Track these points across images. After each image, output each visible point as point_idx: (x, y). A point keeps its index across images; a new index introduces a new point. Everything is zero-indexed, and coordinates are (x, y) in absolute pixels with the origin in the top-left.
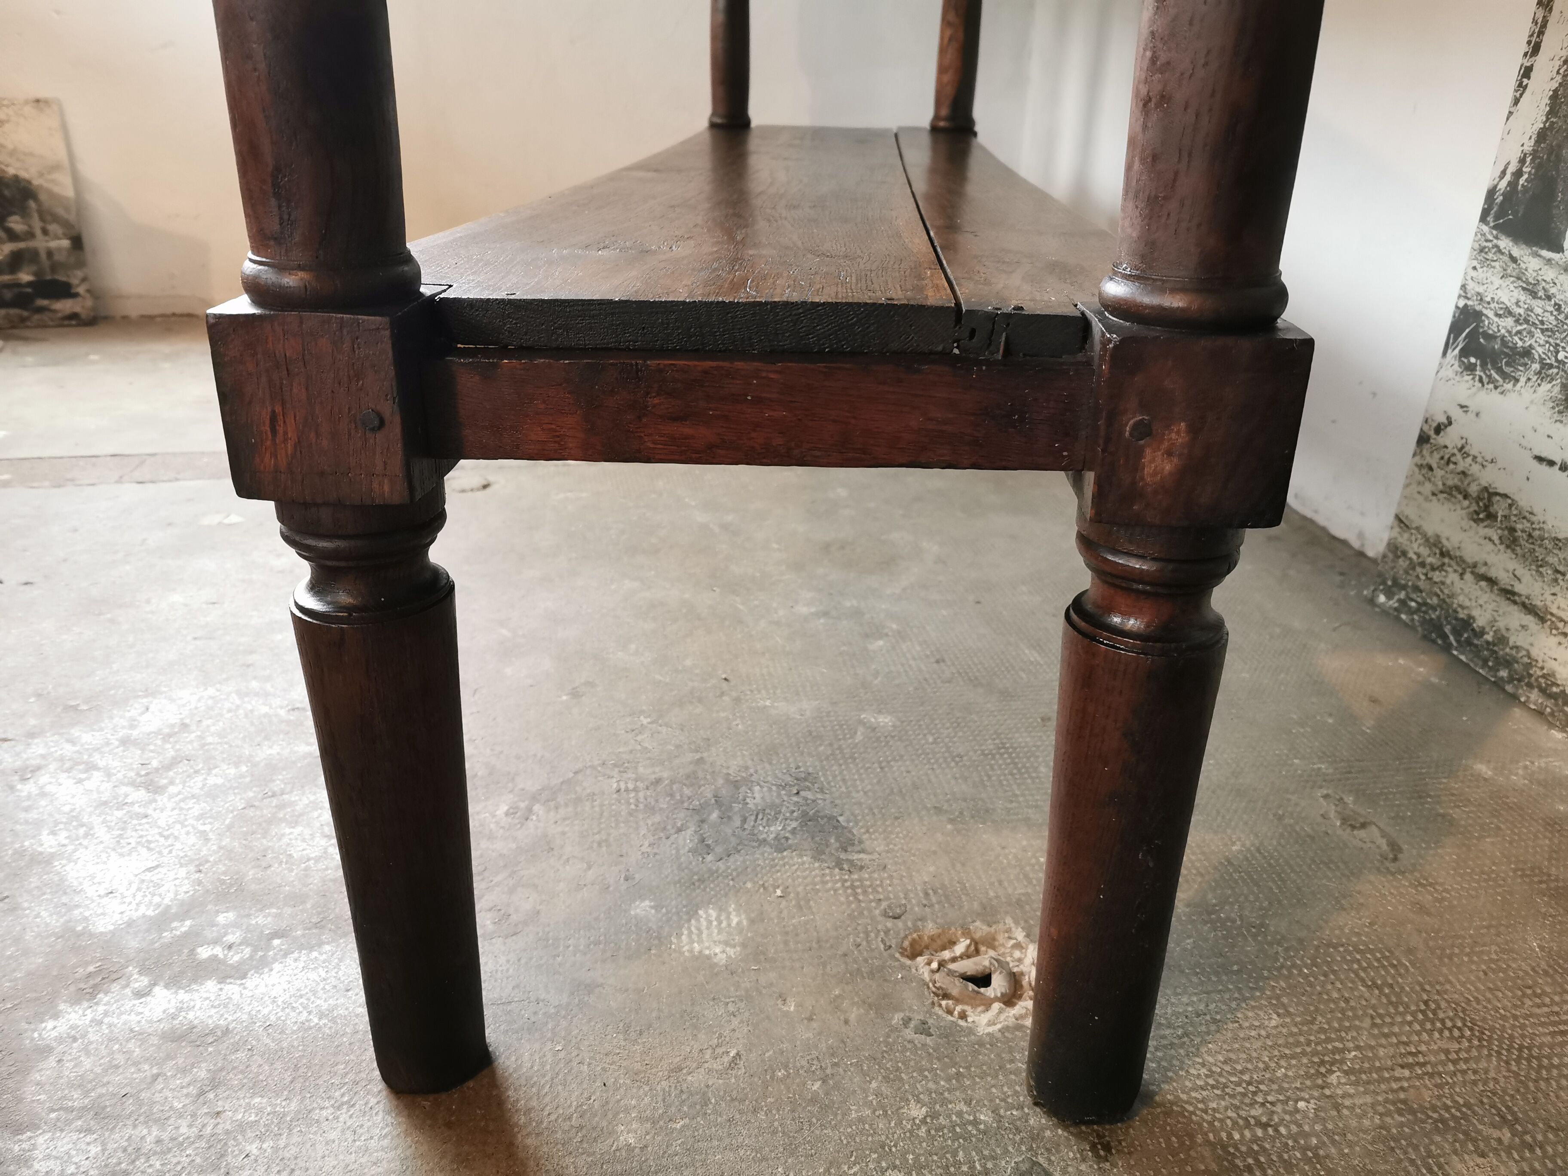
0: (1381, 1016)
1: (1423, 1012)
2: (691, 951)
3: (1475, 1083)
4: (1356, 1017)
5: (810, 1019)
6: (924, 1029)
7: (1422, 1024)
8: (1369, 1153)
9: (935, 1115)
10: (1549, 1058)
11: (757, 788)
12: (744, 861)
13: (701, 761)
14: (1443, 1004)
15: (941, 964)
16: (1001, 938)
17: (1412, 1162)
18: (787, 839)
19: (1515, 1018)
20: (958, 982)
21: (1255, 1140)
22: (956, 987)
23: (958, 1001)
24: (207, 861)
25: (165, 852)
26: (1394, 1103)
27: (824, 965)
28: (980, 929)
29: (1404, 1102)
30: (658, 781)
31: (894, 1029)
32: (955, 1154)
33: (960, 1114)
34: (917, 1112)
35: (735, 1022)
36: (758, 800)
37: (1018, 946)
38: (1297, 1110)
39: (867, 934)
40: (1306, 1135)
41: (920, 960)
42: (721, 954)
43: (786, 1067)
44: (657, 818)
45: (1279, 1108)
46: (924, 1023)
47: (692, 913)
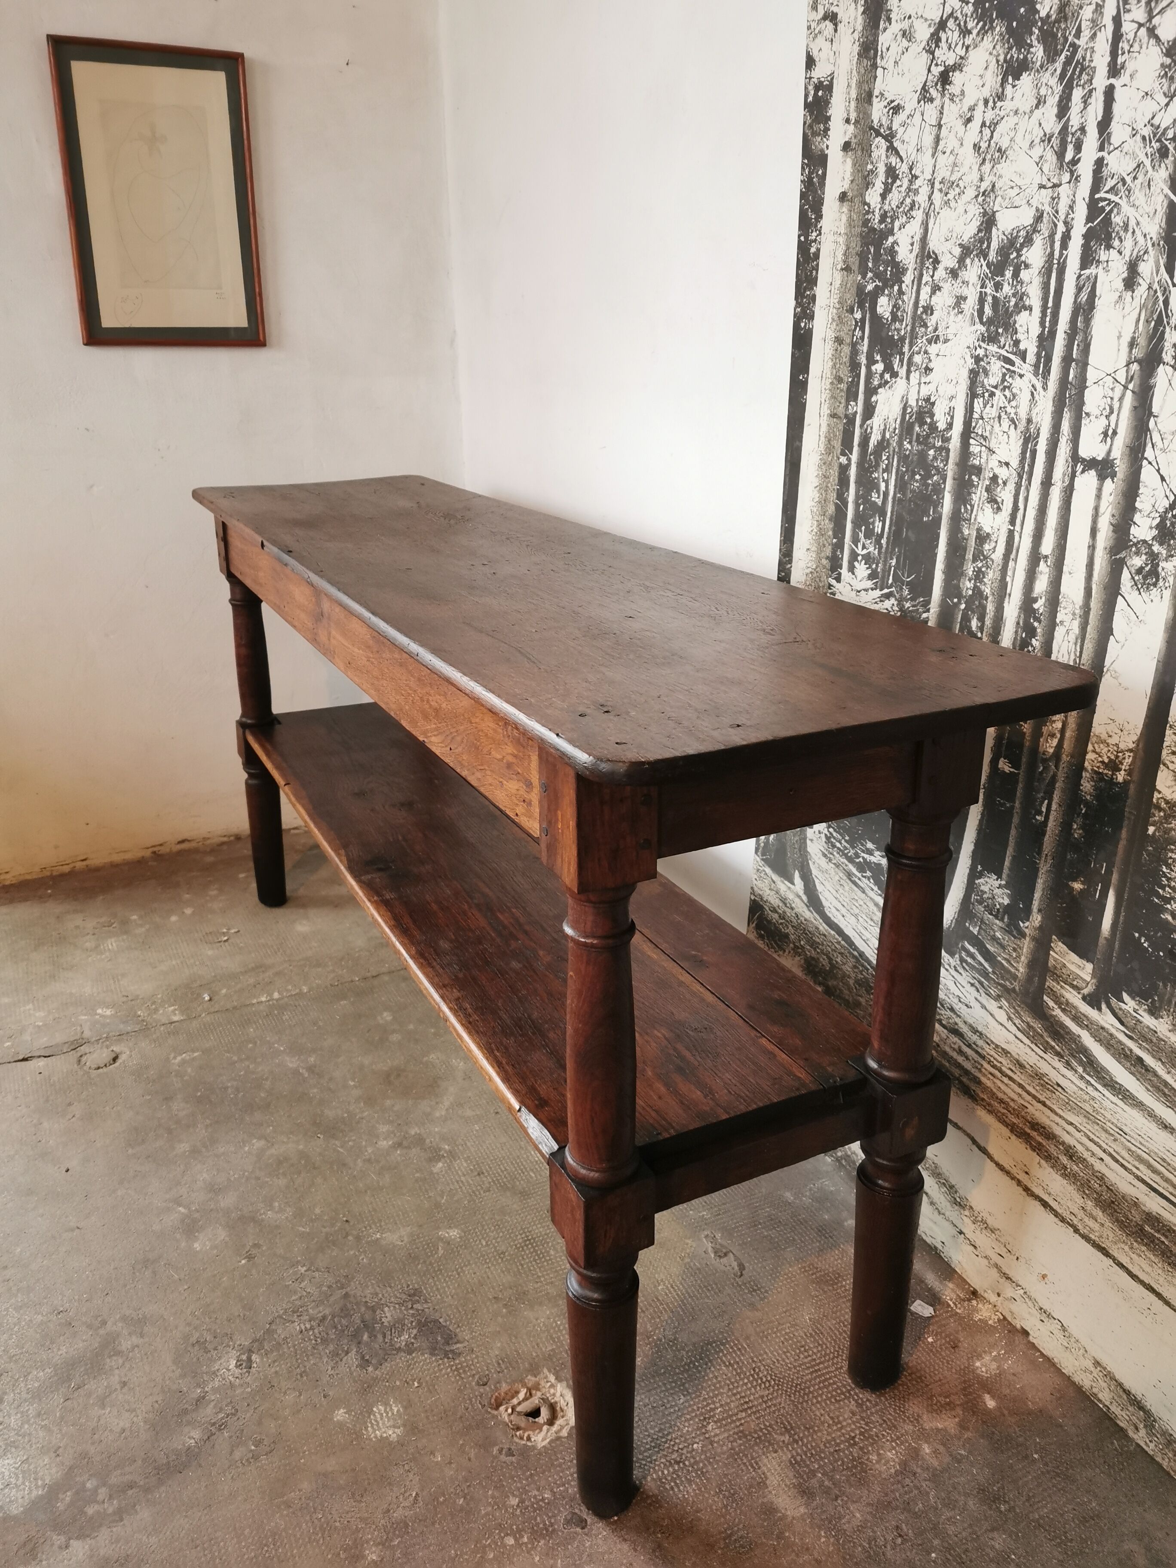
0: (732, 1383)
1: (752, 1375)
2: (376, 1437)
3: (774, 1412)
4: (721, 1387)
5: (450, 1463)
6: (510, 1453)
7: (751, 1383)
8: (726, 1465)
9: (522, 1501)
10: (809, 1388)
11: (386, 1309)
12: (391, 1367)
13: (346, 1296)
14: (762, 1368)
15: (513, 1409)
16: (542, 1383)
17: (745, 1464)
18: (413, 1343)
19: (795, 1367)
20: (523, 1418)
21: (675, 1472)
22: (522, 1422)
23: (525, 1430)
24: (60, 1447)
25: (28, 1447)
26: (737, 1434)
27: (451, 1427)
28: (531, 1380)
29: (741, 1432)
30: (324, 1318)
31: (495, 1457)
32: (536, 1519)
33: (535, 1497)
34: (514, 1501)
35: (411, 1475)
36: (390, 1318)
37: (552, 1386)
38: (693, 1450)
39: (470, 1400)
40: (696, 1463)
41: (502, 1408)
42: (393, 1434)
43: (444, 1495)
44: (331, 1347)
45: (685, 1451)
46: (510, 1449)
47: (370, 1412)
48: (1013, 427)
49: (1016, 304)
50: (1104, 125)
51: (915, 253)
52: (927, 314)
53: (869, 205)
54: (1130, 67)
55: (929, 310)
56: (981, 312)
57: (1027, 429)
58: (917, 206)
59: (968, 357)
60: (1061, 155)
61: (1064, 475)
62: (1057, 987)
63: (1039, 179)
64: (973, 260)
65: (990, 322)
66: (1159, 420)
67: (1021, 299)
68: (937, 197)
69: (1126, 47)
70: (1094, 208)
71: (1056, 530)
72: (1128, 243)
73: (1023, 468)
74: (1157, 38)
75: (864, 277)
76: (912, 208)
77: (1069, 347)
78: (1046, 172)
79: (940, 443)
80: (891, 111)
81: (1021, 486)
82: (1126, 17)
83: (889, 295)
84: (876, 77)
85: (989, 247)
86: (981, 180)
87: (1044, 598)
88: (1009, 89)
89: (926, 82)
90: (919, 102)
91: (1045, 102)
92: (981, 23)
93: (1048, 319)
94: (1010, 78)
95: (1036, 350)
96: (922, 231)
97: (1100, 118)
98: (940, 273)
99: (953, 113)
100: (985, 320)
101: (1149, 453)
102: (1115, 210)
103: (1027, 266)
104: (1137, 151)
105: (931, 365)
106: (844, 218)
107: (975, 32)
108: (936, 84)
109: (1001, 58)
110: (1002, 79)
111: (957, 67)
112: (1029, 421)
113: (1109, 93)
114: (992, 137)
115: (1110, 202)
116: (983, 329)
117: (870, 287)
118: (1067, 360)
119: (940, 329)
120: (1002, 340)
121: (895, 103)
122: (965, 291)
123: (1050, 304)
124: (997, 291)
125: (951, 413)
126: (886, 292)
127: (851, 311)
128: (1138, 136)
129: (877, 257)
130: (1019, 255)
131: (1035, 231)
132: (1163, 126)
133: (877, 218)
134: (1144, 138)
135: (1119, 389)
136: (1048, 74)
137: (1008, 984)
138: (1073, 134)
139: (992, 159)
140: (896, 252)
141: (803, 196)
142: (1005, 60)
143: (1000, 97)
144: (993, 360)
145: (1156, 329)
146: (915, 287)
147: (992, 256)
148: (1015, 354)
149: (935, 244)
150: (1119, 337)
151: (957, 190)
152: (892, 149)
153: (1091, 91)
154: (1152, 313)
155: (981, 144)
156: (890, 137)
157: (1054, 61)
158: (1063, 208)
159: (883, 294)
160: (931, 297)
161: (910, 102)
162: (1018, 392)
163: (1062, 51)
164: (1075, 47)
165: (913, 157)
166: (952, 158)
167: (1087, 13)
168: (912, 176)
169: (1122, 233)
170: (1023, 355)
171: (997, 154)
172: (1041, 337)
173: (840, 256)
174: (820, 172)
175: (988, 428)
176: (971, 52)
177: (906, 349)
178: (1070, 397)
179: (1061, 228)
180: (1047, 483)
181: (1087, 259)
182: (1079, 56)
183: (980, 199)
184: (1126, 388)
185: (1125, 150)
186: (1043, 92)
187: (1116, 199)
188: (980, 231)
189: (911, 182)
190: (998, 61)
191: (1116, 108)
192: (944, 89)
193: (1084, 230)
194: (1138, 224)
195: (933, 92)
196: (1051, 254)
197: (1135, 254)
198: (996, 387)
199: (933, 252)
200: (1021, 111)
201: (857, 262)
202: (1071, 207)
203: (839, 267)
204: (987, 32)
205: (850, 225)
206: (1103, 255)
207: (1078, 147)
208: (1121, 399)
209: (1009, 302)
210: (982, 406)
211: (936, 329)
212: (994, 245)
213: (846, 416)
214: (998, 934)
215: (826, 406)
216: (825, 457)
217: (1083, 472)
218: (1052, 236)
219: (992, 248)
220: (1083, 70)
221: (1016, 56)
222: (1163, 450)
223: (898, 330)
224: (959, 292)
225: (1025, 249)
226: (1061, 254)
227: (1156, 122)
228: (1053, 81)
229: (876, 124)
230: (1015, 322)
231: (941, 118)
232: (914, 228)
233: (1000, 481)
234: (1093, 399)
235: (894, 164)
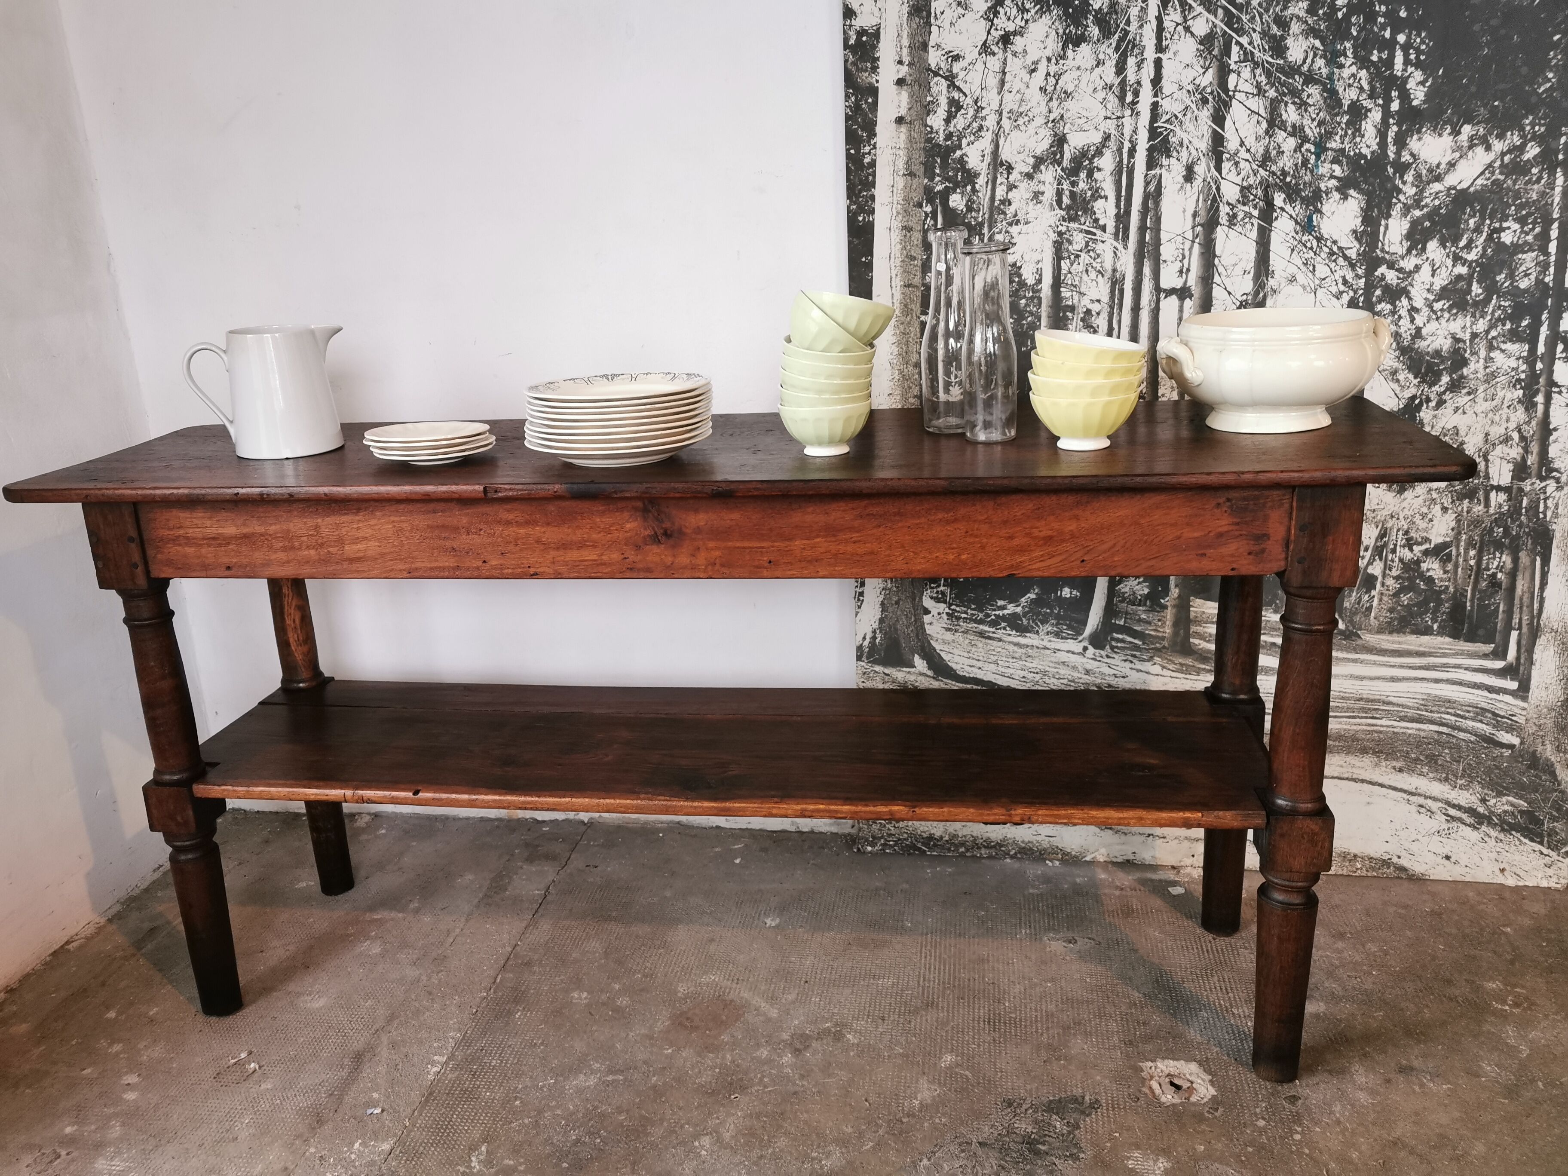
1: (1197, 977)
4: (1201, 993)
5: (1209, 1142)
9: (1263, 1119)
11: (1017, 1125)
12: (1087, 1143)
13: (982, 1144)
18: (1068, 1123)
20: (1179, 1092)
22: (1181, 1094)
23: (1192, 1095)
27: (1172, 1130)
32: (1283, 1118)
35: (1212, 1167)
36: (1029, 1127)
37: (1157, 1068)
42: (1163, 1164)
43: (1240, 1156)
48: (1100, 276)
49: (1092, 195)
50: (1157, 81)
51: (986, 162)
52: (1004, 205)
53: (931, 127)
54: (1173, 48)
55: (1007, 202)
56: (1059, 202)
57: (1114, 275)
58: (985, 129)
59: (1051, 233)
60: (1122, 98)
61: (1150, 301)
62: (1199, 629)
63: (1103, 113)
64: (1047, 167)
65: (1069, 208)
66: (1221, 259)
67: (1097, 191)
68: (1006, 123)
69: (1169, 36)
70: (1153, 133)
71: (1149, 338)
72: (1184, 154)
73: (1114, 301)
74: (1192, 34)
75: (932, 179)
76: (981, 128)
77: (1143, 220)
78: (1110, 108)
79: (1031, 294)
80: (950, 59)
81: (1113, 314)
82: (1166, 18)
83: (962, 193)
84: (930, 33)
85: (1062, 157)
86: (1050, 112)
87: (1145, 383)
88: (1070, 53)
89: (986, 40)
90: (980, 54)
91: (1104, 63)
92: (1039, 6)
93: (1122, 204)
94: (1070, 46)
95: (1114, 224)
96: (992, 146)
97: (1152, 77)
98: (1015, 176)
99: (1015, 66)
100: (1064, 207)
101: (1217, 279)
102: (1171, 134)
103: (1099, 170)
104: (1184, 98)
105: (1013, 241)
106: (903, 137)
107: (1033, 11)
108: (997, 43)
109: (1061, 31)
110: (1063, 45)
111: (1019, 32)
112: (1115, 270)
113: (1158, 63)
114: (1057, 83)
115: (1166, 129)
116: (1063, 213)
117: (939, 188)
118: (1142, 229)
119: (1020, 215)
120: (1083, 220)
121: (955, 53)
122: (1042, 188)
123: (1123, 193)
124: (1073, 187)
125: (1040, 273)
126: (958, 190)
127: (920, 205)
128: (1184, 91)
129: (944, 166)
130: (1091, 163)
131: (1103, 146)
132: (1202, 85)
133: (942, 137)
134: (1189, 91)
135: (1188, 244)
136: (1104, 46)
137: (1158, 645)
138: (1131, 86)
139: (1059, 98)
140: (967, 162)
141: (848, 118)
142: (1064, 33)
143: (1063, 57)
144: (1075, 233)
145: (1212, 205)
146: (989, 187)
147: (1066, 163)
148: (1096, 227)
149: (1006, 154)
150: (1184, 211)
151: (1027, 119)
152: (952, 85)
153: (1143, 60)
154: (1208, 195)
155: (1047, 87)
156: (951, 78)
157: (1108, 38)
158: (1127, 132)
159: (954, 191)
160: (1007, 193)
161: (971, 54)
162: (1102, 253)
163: (1115, 33)
164: (1127, 33)
165: (977, 94)
166: (1019, 96)
167: (1134, 12)
168: (978, 108)
169: (1178, 148)
170: (1104, 228)
171: (1063, 95)
172: (1117, 216)
173: (901, 164)
174: (870, 100)
175: (1077, 279)
176: (1031, 25)
177: (985, 230)
178: (1148, 251)
179: (1127, 145)
180: (1136, 309)
181: (1151, 164)
182: (1130, 36)
183: (1050, 125)
184: (1193, 242)
185: (1175, 98)
186: (1101, 56)
187: (1172, 127)
188: (1051, 146)
189: (977, 111)
190: (1057, 33)
191: (1164, 72)
192: (1005, 48)
193: (1147, 146)
194: (1190, 142)
195: (994, 48)
196: (1121, 161)
197: (1190, 161)
198: (1081, 251)
199: (1006, 162)
200: (1083, 67)
201: (922, 170)
202: (1135, 132)
203: (901, 173)
204: (1045, 13)
205: (911, 141)
206: (1165, 161)
207: (1136, 94)
208: (1191, 249)
209: (1086, 194)
210: (1069, 264)
211: (1016, 215)
212: (1067, 156)
213: (923, 285)
214: (1143, 616)
215: (899, 278)
216: (903, 319)
217: (1166, 297)
218: (1120, 150)
219: (1065, 158)
220: (1134, 46)
221: (1074, 31)
222: (1228, 276)
223: (975, 218)
224: (1036, 189)
225: (1096, 159)
226: (1129, 162)
227: (1197, 82)
228: (1110, 51)
229: (933, 66)
230: (1093, 207)
231: (1005, 68)
232: (985, 143)
233: (1094, 313)
234: (1167, 251)
235: (956, 98)
